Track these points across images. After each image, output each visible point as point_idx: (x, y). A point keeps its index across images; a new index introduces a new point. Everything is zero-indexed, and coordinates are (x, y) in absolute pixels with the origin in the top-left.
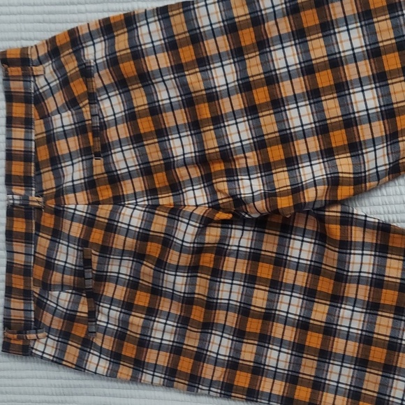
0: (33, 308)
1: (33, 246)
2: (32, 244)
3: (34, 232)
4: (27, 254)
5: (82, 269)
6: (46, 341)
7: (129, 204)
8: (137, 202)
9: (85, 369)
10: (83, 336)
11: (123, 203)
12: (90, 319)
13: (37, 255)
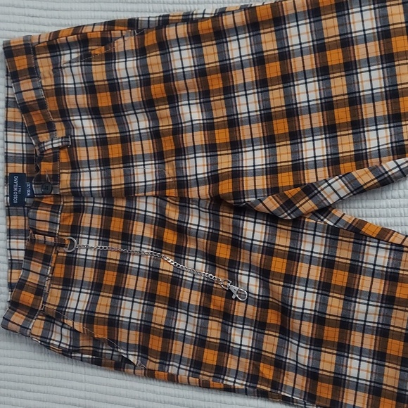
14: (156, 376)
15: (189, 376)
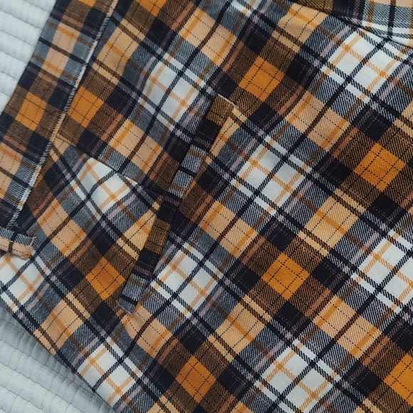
0: (32, 183)
1: (95, 44)
2: (94, 37)
3: (109, 14)
4: (74, 58)
5: (188, 140)
6: (25, 267)
7: (369, 29)
8: (390, 34)
9: (74, 371)
10: (105, 296)
11: (355, 20)
12: (139, 269)
13: (95, 66)
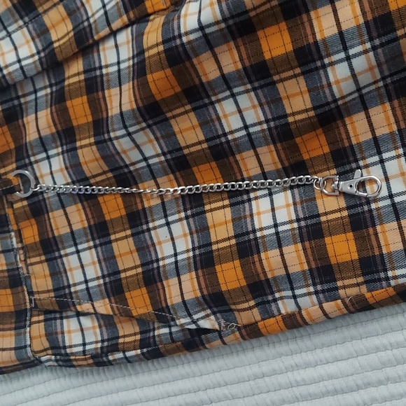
14: (263, 331)
15: (320, 304)
